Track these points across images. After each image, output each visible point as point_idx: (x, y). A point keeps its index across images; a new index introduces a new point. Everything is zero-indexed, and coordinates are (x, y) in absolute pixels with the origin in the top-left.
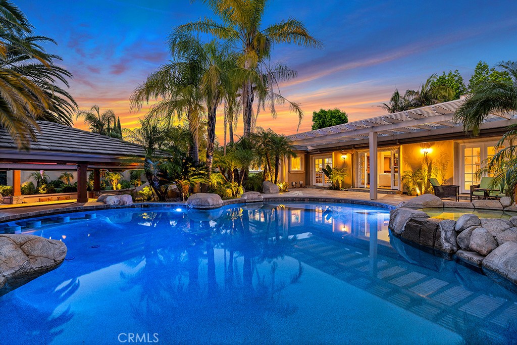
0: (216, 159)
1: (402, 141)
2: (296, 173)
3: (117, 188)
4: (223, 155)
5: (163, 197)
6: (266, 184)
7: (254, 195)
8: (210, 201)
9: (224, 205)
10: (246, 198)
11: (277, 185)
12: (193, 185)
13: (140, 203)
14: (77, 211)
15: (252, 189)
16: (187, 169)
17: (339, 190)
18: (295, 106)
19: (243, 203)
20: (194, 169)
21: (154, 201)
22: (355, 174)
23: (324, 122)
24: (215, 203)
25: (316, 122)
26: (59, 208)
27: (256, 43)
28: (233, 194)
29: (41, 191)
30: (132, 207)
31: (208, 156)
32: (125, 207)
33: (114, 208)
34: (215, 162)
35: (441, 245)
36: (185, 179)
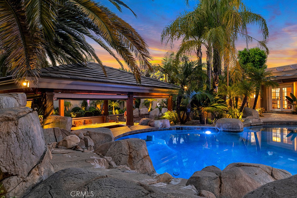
3: (116, 113)
6: (248, 110)
7: (256, 120)
10: (251, 122)
25: (241, 58)
29: (73, 115)
31: (215, 87)
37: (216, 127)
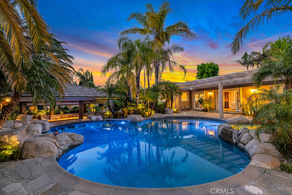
0: (140, 97)
1: (240, 86)
2: (184, 102)
3: (93, 111)
4: (144, 95)
5: (115, 116)
6: (167, 109)
7: (159, 115)
8: (137, 118)
9: (144, 120)
10: (155, 117)
11: (173, 109)
12: (129, 111)
13: (106, 119)
14: (80, 123)
15: (159, 112)
16: (126, 103)
17: (207, 112)
18: (182, 67)
19: (154, 119)
20: (130, 103)
21: (112, 118)
22: (216, 103)
23: (204, 71)
24: (140, 120)
25: (199, 71)
26: (73, 121)
27: (160, 36)
28: (149, 115)
29: (61, 113)
30: (102, 121)
31: (136, 96)
32: (99, 121)
33: (95, 122)
34: (140, 99)
35: (232, 140)
36: (126, 108)
37: (126, 119)
